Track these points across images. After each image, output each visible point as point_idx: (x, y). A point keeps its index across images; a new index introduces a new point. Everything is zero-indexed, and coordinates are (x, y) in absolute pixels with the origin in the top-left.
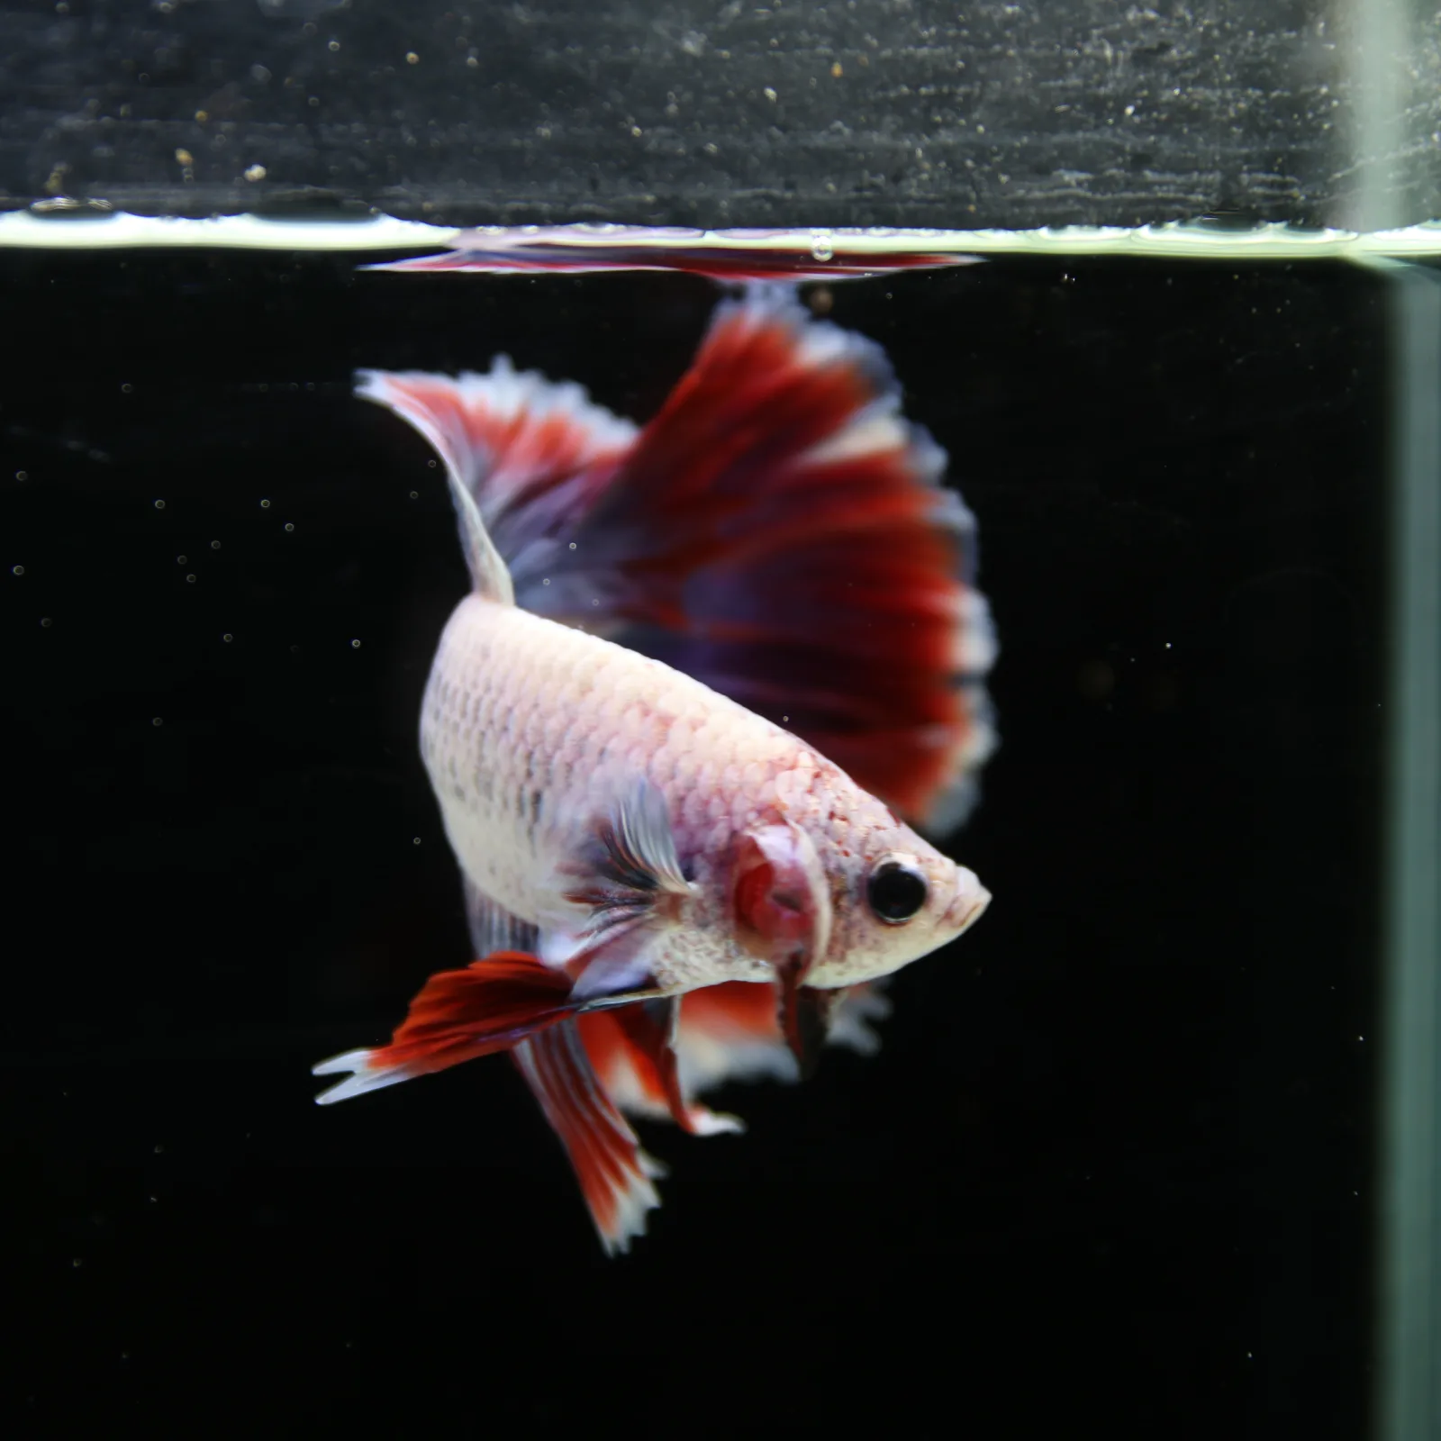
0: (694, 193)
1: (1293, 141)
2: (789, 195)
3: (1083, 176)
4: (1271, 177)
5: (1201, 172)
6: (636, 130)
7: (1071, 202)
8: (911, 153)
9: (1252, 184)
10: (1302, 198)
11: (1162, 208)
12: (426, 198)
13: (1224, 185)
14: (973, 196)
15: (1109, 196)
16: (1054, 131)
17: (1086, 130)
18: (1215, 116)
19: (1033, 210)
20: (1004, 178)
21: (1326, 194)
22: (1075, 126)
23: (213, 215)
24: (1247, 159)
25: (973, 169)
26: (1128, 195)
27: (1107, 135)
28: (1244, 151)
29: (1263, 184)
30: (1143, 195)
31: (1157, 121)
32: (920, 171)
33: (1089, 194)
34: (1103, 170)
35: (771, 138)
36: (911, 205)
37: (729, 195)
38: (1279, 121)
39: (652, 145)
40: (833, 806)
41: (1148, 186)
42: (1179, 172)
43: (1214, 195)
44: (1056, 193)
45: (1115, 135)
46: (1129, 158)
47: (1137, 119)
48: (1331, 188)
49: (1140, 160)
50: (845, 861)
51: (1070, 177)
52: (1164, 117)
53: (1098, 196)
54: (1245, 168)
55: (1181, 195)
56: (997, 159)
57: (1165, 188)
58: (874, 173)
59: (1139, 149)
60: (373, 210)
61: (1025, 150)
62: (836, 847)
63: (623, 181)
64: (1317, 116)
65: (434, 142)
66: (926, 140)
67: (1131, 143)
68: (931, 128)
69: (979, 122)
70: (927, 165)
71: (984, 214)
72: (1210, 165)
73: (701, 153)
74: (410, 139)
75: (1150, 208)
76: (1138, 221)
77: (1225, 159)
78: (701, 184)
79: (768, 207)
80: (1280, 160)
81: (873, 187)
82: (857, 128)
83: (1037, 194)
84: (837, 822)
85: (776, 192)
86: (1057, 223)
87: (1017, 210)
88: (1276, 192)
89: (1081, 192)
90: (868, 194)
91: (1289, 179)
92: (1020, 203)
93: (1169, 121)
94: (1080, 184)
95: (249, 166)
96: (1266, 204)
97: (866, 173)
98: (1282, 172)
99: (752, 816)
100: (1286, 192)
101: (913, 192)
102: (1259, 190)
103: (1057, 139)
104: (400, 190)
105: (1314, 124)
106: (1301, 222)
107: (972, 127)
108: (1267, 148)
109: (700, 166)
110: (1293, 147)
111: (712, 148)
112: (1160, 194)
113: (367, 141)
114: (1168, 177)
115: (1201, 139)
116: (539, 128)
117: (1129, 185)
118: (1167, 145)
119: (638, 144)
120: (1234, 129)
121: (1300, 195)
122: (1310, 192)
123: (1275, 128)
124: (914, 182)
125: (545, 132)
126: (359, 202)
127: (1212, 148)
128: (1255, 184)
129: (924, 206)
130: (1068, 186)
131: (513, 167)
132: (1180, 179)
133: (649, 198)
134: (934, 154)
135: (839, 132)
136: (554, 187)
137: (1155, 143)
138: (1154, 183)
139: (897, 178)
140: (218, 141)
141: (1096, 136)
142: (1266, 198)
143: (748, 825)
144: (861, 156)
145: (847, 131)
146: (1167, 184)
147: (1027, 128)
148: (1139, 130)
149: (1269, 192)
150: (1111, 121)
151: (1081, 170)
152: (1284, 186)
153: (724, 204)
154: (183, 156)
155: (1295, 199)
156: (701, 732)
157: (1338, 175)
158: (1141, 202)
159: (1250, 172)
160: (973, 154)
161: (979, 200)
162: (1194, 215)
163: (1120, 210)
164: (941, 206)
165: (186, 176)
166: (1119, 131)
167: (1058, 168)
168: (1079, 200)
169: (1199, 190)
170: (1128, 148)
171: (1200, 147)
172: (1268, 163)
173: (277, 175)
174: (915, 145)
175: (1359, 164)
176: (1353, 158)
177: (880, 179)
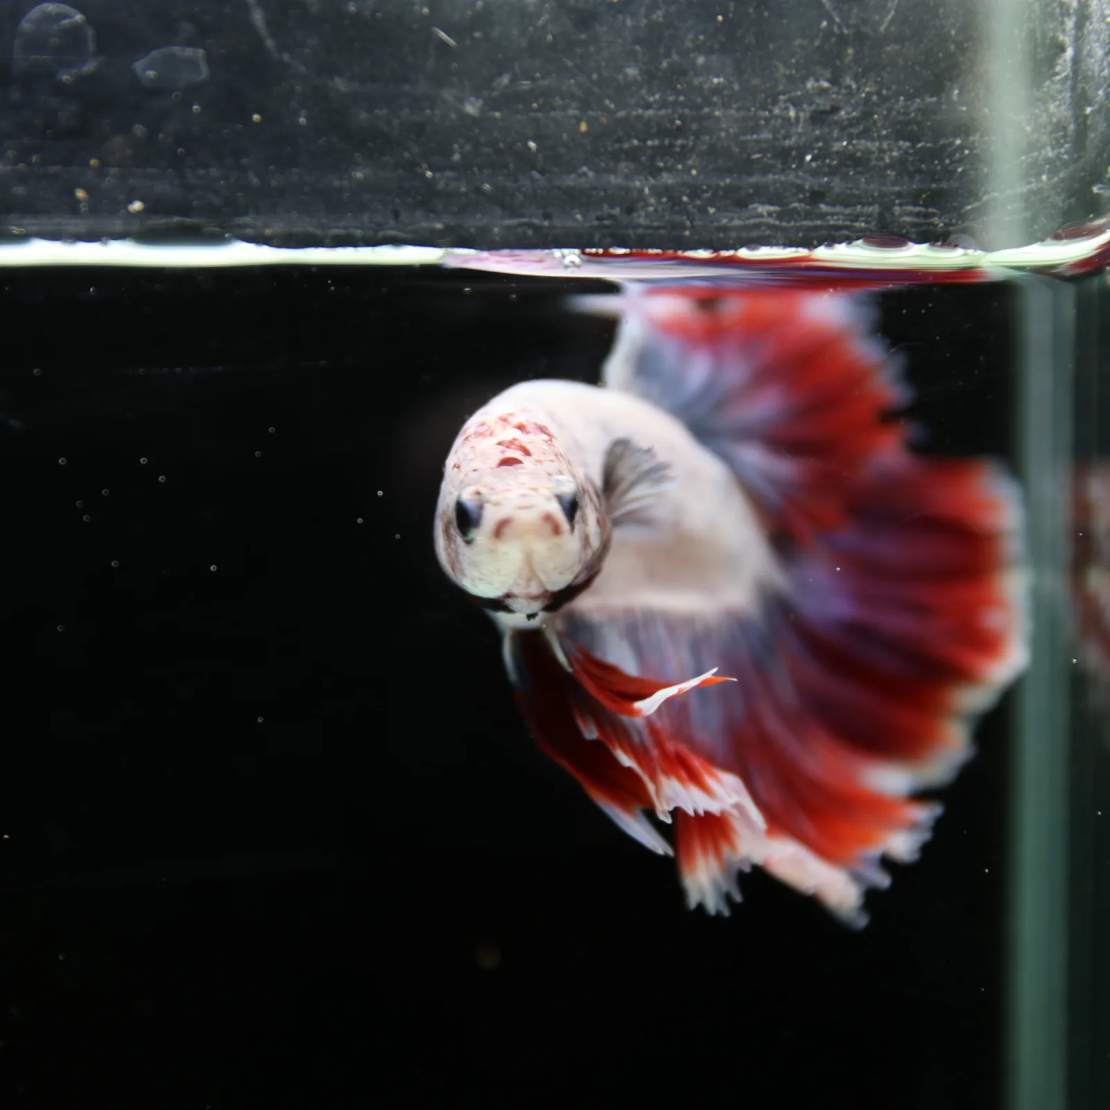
0: (473, 223)
1: (934, 181)
2: (546, 223)
3: (772, 208)
4: (917, 209)
5: (863, 205)
6: (429, 174)
7: (763, 228)
8: (641, 191)
9: (903, 214)
10: (941, 225)
11: (834, 233)
12: (267, 226)
13: (881, 215)
14: (688, 223)
15: (792, 224)
16: (750, 174)
17: (774, 174)
18: (874, 163)
19: (733, 234)
20: (712, 210)
21: (960, 222)
22: (767, 170)
23: (104, 239)
24: (899, 195)
25: (687, 204)
26: (807, 223)
27: (791, 177)
28: (897, 189)
29: (910, 214)
30: (819, 223)
31: (829, 166)
32: (647, 205)
33: (777, 223)
34: (787, 204)
35: (533, 180)
36: (640, 231)
37: (500, 224)
38: (923, 166)
39: (441, 185)
41: (823, 216)
42: (847, 206)
43: (874, 223)
44: (752, 221)
45: (797, 177)
46: (808, 194)
47: (814, 164)
48: (963, 217)
49: (817, 196)
51: (763, 209)
52: (835, 163)
53: (784, 224)
54: (897, 202)
55: (848, 223)
56: (706, 195)
57: (835, 217)
58: (611, 207)
59: (816, 188)
60: (226, 235)
61: (728, 189)
63: (419, 214)
64: (952, 162)
65: (274, 183)
66: (652, 181)
67: (809, 183)
68: (655, 172)
69: (692, 167)
70: (652, 200)
71: (696, 238)
72: (870, 200)
73: (478, 191)
74: (255, 181)
75: (824, 232)
76: (815, 242)
77: (882, 195)
78: (478, 216)
79: (530, 232)
80: (924, 196)
81: (611, 217)
82: (598, 171)
83: (737, 222)
85: (536, 221)
86: (753, 245)
87: (721, 235)
88: (922, 220)
89: (771, 221)
90: (607, 222)
91: (931, 210)
92: (724, 229)
93: (839, 166)
94: (770, 214)
95: (131, 202)
96: (913, 230)
97: (606, 207)
98: (926, 206)
100: (928, 221)
101: (642, 221)
102: (907, 219)
103: (754, 180)
104: (247, 220)
105: (950, 168)
106: (939, 243)
107: (687, 170)
108: (915, 187)
109: (477, 201)
110: (934, 186)
111: (487, 187)
112: (832, 222)
113: (222, 182)
114: (838, 209)
115: (863, 180)
116: (354, 173)
117: (808, 215)
118: (837, 184)
119: (431, 184)
120: (889, 172)
121: (939, 222)
122: (947, 221)
123: (920, 171)
124: (642, 213)
125: (359, 175)
126: (217, 229)
127: (872, 186)
128: (905, 214)
129: (651, 231)
130: (761, 216)
131: (334, 203)
132: (848, 211)
133: (439, 226)
134: (657, 192)
135: (585, 174)
136: (366, 217)
137: (828, 183)
138: (827, 214)
139: (629, 210)
140: (108, 182)
141: (783, 178)
142: (914, 225)
144: (602, 194)
145: (591, 174)
146: (837, 214)
147: (729, 171)
148: (815, 173)
149: (915, 220)
150: (794, 166)
151: (772, 204)
152: (927, 216)
153: (496, 230)
154: (80, 194)
155: (935, 226)
157: (969, 207)
158: (817, 228)
159: (900, 205)
160: (688, 191)
161: (693, 227)
162: (858, 239)
163: (801, 234)
164: (662, 232)
165: (83, 210)
166: (800, 174)
167: (753, 202)
168: (770, 226)
169: (861, 219)
170: (807, 187)
171: (863, 186)
172: (915, 198)
173: (153, 208)
174: (643, 185)
175: (985, 198)
176: (981, 194)
177: (616, 211)
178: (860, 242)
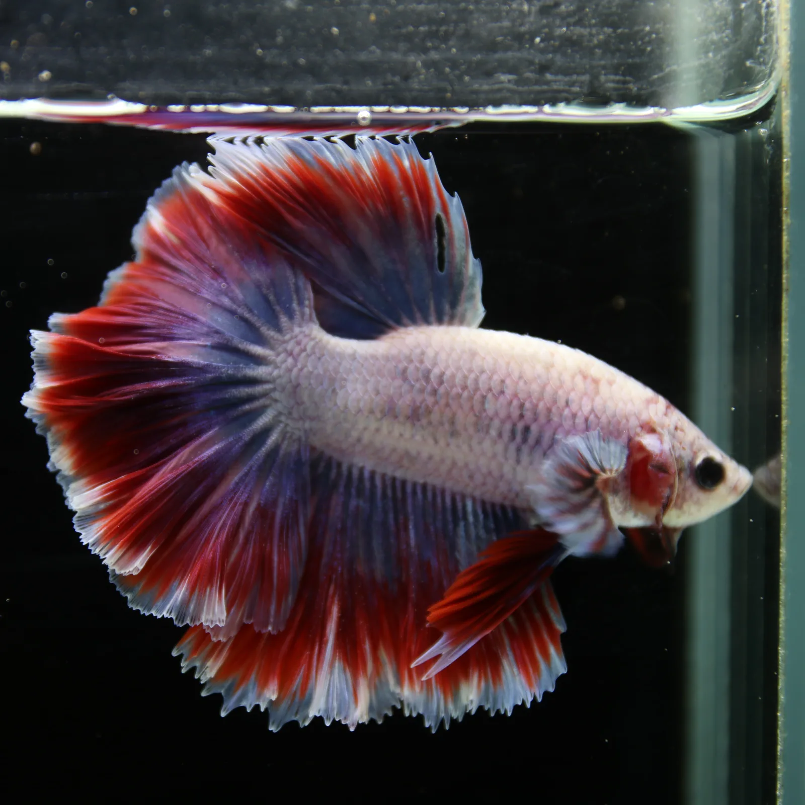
0: (292, 87)
1: (633, 57)
2: (345, 87)
3: (511, 77)
4: (618, 78)
5: (578, 74)
6: (259, 51)
7: (505, 91)
8: (415, 64)
9: (607, 81)
10: (636, 89)
11: (556, 95)
12: (140, 90)
13: (591, 82)
14: (449, 88)
15: (526, 88)
16: (495, 52)
17: (513, 51)
18: (586, 43)
19: (482, 96)
20: (467, 78)
21: (649, 87)
22: (508, 49)
23: (22, 98)
24: (604, 67)
25: (449, 73)
26: (537, 88)
27: (525, 54)
28: (603, 63)
29: (613, 81)
30: (545, 87)
31: (553, 46)
32: (419, 74)
33: (515, 87)
34: (522, 74)
35: (335, 56)
36: (414, 94)
37: (311, 88)
38: (622, 46)
39: (268, 60)
40: (677, 423)
41: (548, 83)
42: (566, 75)
43: (586, 88)
44: (497, 86)
45: (529, 54)
46: (537, 67)
47: (542, 45)
48: (651, 83)
49: (544, 68)
50: (683, 453)
51: (504, 78)
52: (557, 43)
53: (520, 89)
54: (603, 72)
55: (567, 88)
56: (463, 67)
57: (558, 83)
58: (394, 75)
59: (543, 62)
60: (109, 96)
61: (479, 64)
62: (679, 445)
63: (252, 80)
64: (643, 44)
65: (146, 58)
66: (423, 57)
67: (538, 59)
68: (426, 50)
69: (453, 47)
70: (423, 71)
71: (455, 98)
72: (583, 71)
73: (296, 64)
74: (132, 56)
75: (549, 95)
76: (543, 102)
77: (592, 67)
78: (296, 82)
79: (334, 94)
80: (623, 68)
81: (393, 83)
82: (384, 50)
83: (485, 87)
84: (679, 431)
85: (338, 86)
86: (497, 104)
87: (474, 96)
88: (621, 86)
89: (511, 86)
90: (390, 87)
92: (476, 92)
93: (560, 46)
94: (509, 81)
95: (41, 71)
96: (615, 93)
97: (389, 76)
98: (624, 75)
99: (638, 430)
100: (626, 86)
101: (416, 86)
102: (611, 85)
103: (498, 56)
104: (127, 85)
105: (642, 48)
106: (634, 103)
107: (449, 49)
108: (616, 61)
109: (294, 71)
110: (630, 61)
111: (302, 61)
112: (555, 87)
113: (108, 57)
114: (560, 77)
115: (578, 56)
116: (204, 50)
117: (537, 82)
118: (559, 60)
119: (260, 59)
120: (597, 50)
121: (634, 88)
122: (639, 86)
123: (619, 50)
124: (416, 80)
125: (208, 52)
126: (102, 92)
127: (584, 61)
128: (609, 82)
129: (422, 94)
130: (502, 82)
131: (189, 72)
132: (567, 79)
133: (266, 89)
134: (427, 65)
135: (374, 52)
136: (213, 83)
137: (552, 58)
138: (552, 81)
139: (406, 78)
140: (24, 57)
141: (519, 55)
142: (615, 89)
143: (637, 434)
144: (386, 66)
145: (378, 52)
146: (559, 81)
147: (480, 50)
148: (543, 51)
149: (616, 86)
150: (527, 46)
151: (510, 73)
152: (625, 82)
153: (309, 92)
154: (4, 66)
155: (631, 90)
156: (614, 387)
157: (656, 76)
158: (544, 92)
159: (605, 75)
160: (449, 64)
161: (453, 92)
162: (574, 99)
163: (532, 96)
164: (431, 94)
165: (5, 78)
166: (532, 52)
167: (496, 73)
168: (509, 90)
169: (577, 84)
170: (537, 61)
171: (578, 60)
172: (616, 70)
173: (57, 75)
174: (416, 60)
175: (667, 70)
176: (664, 66)
177: (397, 79)
178: (576, 101)
